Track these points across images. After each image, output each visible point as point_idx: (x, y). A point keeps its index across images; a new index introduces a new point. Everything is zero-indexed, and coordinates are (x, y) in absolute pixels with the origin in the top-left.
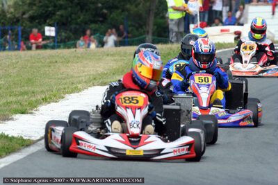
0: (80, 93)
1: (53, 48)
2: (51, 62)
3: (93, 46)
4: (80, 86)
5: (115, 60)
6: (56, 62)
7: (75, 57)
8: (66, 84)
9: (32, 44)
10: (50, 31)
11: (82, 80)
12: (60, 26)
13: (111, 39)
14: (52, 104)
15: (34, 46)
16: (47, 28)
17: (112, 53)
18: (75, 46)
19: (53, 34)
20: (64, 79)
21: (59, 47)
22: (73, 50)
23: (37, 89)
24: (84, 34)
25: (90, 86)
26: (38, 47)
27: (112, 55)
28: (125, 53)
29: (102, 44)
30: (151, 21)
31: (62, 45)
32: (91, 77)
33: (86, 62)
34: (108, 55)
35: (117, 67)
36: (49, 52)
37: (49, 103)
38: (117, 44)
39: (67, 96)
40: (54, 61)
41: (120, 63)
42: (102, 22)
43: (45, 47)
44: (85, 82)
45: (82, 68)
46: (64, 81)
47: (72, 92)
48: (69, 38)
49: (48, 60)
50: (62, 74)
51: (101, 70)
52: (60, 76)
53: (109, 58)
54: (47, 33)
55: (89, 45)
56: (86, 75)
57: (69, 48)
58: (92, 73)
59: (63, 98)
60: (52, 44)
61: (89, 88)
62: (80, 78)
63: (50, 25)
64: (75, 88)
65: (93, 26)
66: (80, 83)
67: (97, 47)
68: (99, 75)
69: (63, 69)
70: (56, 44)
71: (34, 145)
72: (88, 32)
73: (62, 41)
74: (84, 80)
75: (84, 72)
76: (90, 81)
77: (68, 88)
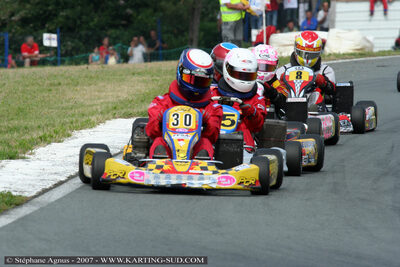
0: (94, 129)
1: (55, 63)
2: (51, 85)
3: (112, 61)
4: (93, 119)
5: (144, 81)
6: (60, 84)
7: (86, 77)
8: (73, 115)
9: (24, 58)
10: (50, 40)
11: (97, 110)
12: (64, 33)
13: (138, 51)
14: (54, 145)
15: (27, 61)
16: (46, 36)
17: (139, 71)
18: (86, 61)
19: (54, 44)
20: (71, 109)
21: (62, 63)
22: (84, 67)
23: (32, 123)
24: (99, 43)
25: (108, 119)
26: (33, 63)
27: (139, 74)
28: (159, 71)
29: (125, 58)
30: (196, 25)
31: (67, 59)
32: (110, 105)
33: (101, 84)
34: (134, 74)
35: (147, 91)
36: (48, 70)
37: (49, 143)
38: (148, 58)
39: (76, 133)
40: (56, 82)
41: (151, 86)
42: (125, 27)
43: (43, 63)
44: (102, 113)
45: (97, 93)
46: (70, 112)
47: (82, 127)
48: (77, 50)
49: (48, 82)
50: (68, 101)
51: (124, 96)
52: (64, 105)
53: (135, 78)
54: (46, 43)
55: (106, 60)
56: (102, 103)
57: (77, 64)
58: (111, 100)
59: (69, 136)
60: (53, 59)
61: (107, 122)
62: (94, 108)
63: (51, 32)
64: (87, 121)
65: (112, 32)
66: (93, 115)
67: (118, 62)
68: (121, 102)
69: (69, 94)
70: (59, 58)
71: (28, 205)
72: (106, 41)
73: (67, 54)
74: (99, 111)
75: (99, 98)
76: (108, 112)
77: (77, 121)
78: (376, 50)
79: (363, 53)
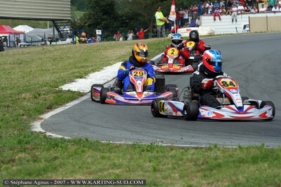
0: (112, 66)
3: (121, 39)
7: (110, 46)
10: (99, 32)
12: (104, 29)
13: (131, 36)
14: (97, 72)
16: (97, 31)
23: (89, 64)
27: (129, 45)
29: (126, 38)
34: (127, 45)
37: (95, 72)
39: (105, 68)
42: (126, 27)
48: (109, 36)
49: (96, 48)
54: (97, 33)
59: (102, 69)
63: (99, 29)
65: (121, 29)
67: (123, 40)
69: (103, 53)
71: (86, 96)
72: (119, 32)
78: (216, 34)
79: (211, 35)
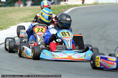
2: (4, 13)
4: (16, 23)
5: (31, 12)
6: (6, 12)
8: (10, 22)
11: (17, 20)
17: (30, 9)
20: (9, 20)
25: (20, 23)
28: (36, 9)
32: (21, 19)
33: (18, 12)
35: (32, 15)
36: (3, 8)
38: (32, 5)
41: (33, 13)
44: (19, 21)
45: (17, 15)
46: (9, 21)
50: (9, 17)
51: (25, 16)
52: (7, 18)
53: (29, 11)
55: (20, 5)
56: (19, 18)
58: (21, 17)
62: (16, 19)
64: (14, 23)
66: (16, 21)
68: (24, 18)
73: (8, 4)
74: (18, 20)
75: (18, 17)
76: (20, 21)
77: (11, 23)
